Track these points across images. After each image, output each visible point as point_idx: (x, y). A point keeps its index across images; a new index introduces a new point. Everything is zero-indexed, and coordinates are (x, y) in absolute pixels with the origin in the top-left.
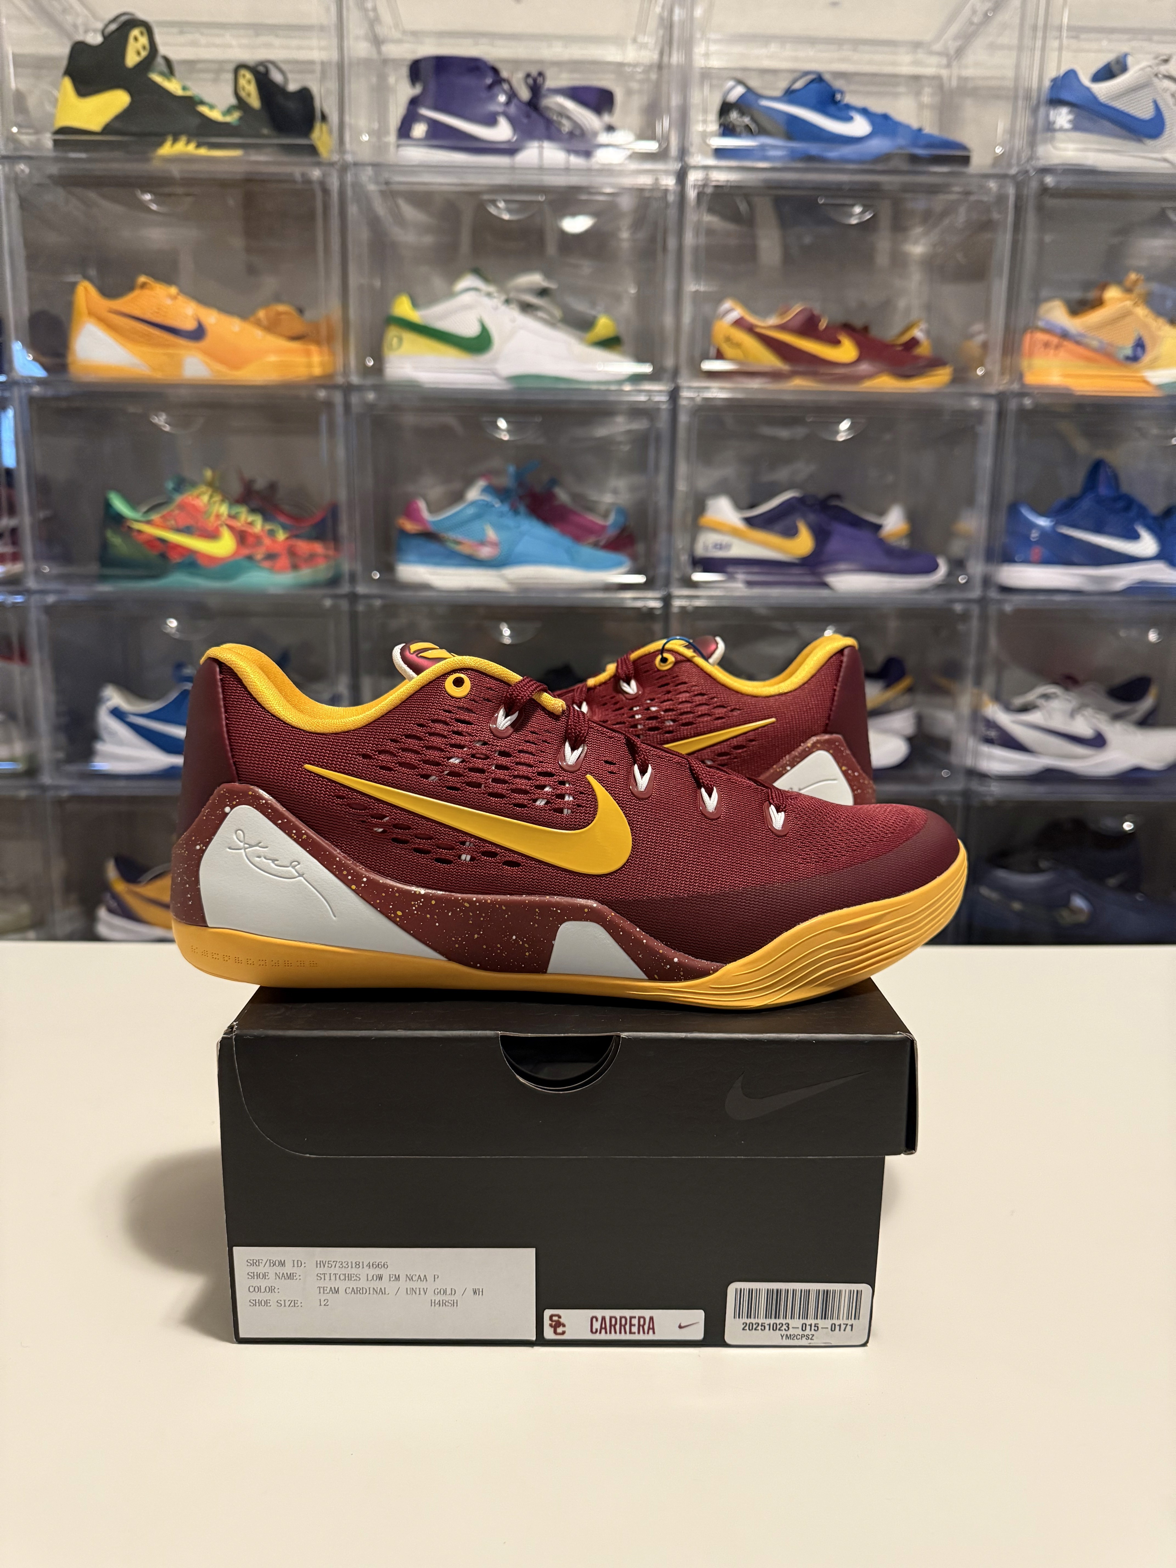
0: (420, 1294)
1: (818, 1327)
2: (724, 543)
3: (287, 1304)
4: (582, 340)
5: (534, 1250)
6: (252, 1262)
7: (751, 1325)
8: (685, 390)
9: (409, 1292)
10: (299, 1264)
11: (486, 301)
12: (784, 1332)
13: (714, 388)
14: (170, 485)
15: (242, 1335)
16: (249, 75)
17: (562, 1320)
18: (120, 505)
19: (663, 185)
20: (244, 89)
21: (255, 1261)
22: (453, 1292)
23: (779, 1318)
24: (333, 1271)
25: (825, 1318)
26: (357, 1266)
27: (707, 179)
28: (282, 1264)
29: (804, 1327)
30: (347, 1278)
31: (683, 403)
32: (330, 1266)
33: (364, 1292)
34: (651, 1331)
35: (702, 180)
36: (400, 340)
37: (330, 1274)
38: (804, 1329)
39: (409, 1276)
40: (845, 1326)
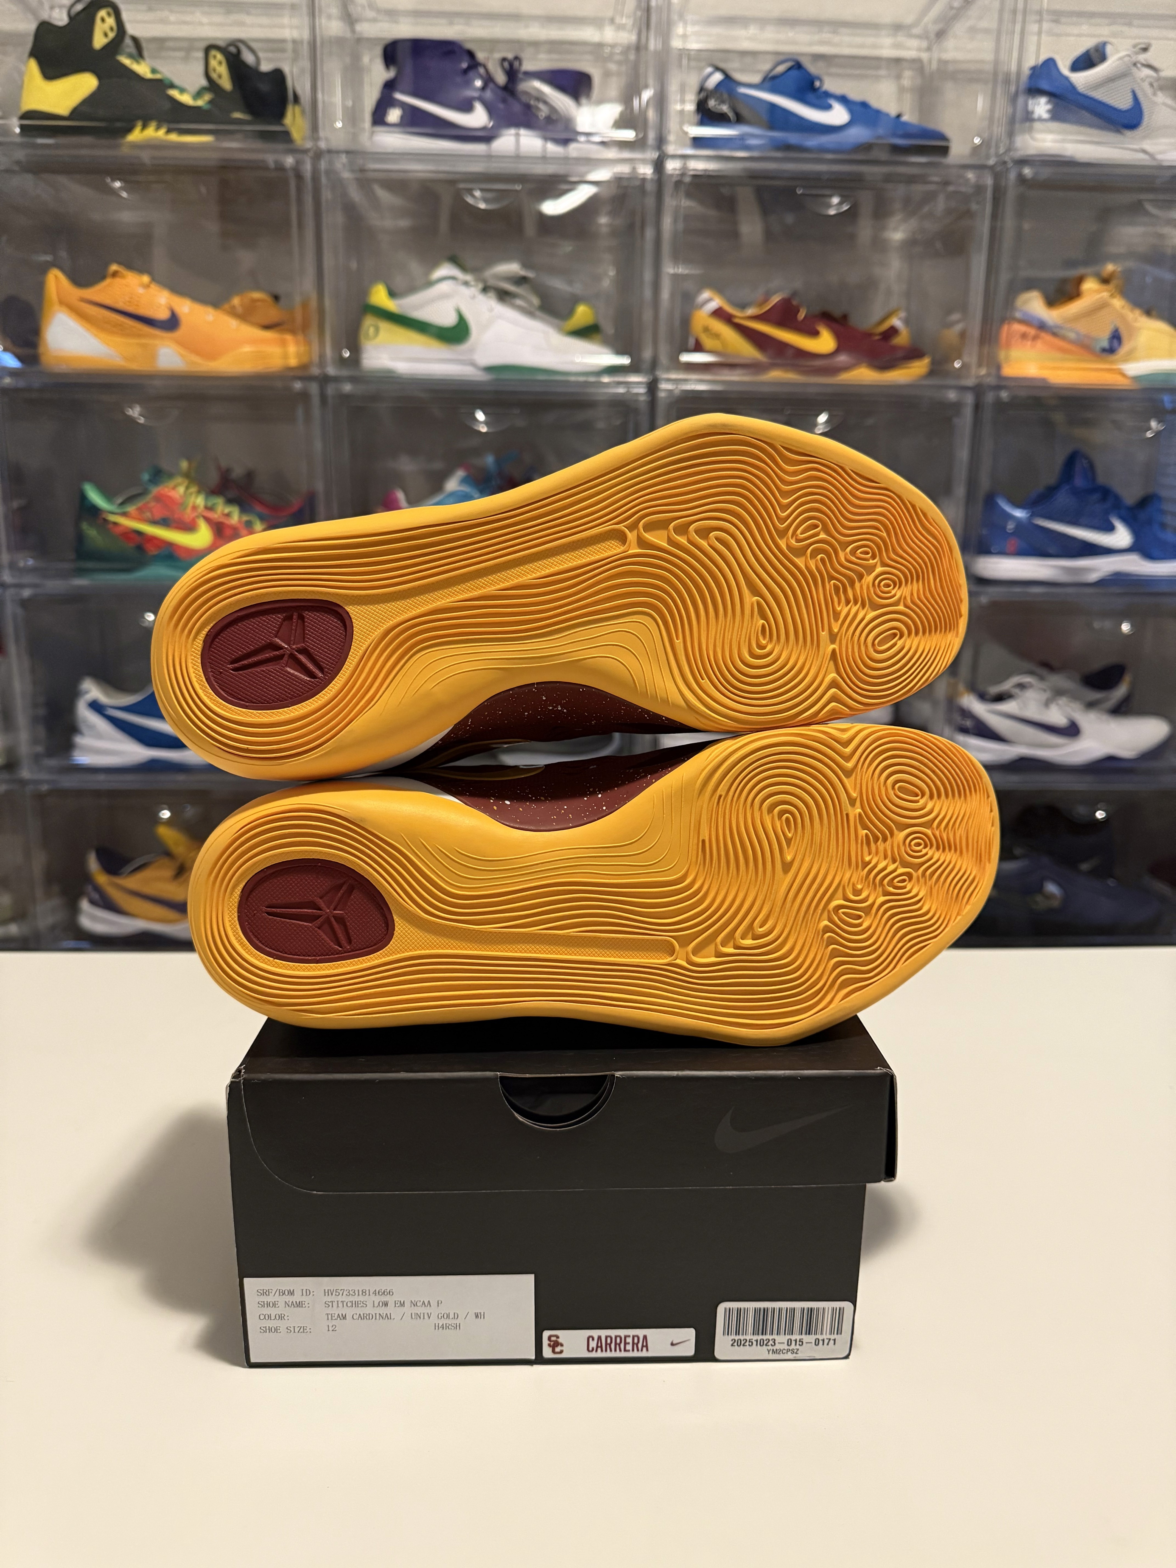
0: (424, 1318)
1: (802, 1342)
3: (296, 1330)
4: (560, 330)
5: (532, 1276)
6: (262, 1292)
7: (739, 1341)
8: (663, 382)
9: (413, 1317)
10: (308, 1292)
11: (463, 290)
12: (770, 1347)
13: (692, 380)
14: (146, 477)
15: (253, 1360)
16: (219, 56)
17: (560, 1340)
18: (95, 497)
19: (641, 174)
20: (214, 70)
21: (265, 1291)
22: (456, 1316)
23: (765, 1334)
24: (340, 1298)
25: (809, 1334)
26: (364, 1294)
27: (684, 168)
28: (291, 1293)
29: (789, 1342)
30: (354, 1305)
31: (662, 395)
32: (337, 1294)
33: (371, 1318)
34: (645, 1349)
35: (680, 170)
36: (377, 330)
37: (338, 1301)
38: (789, 1344)
39: (414, 1302)
40: (828, 1340)
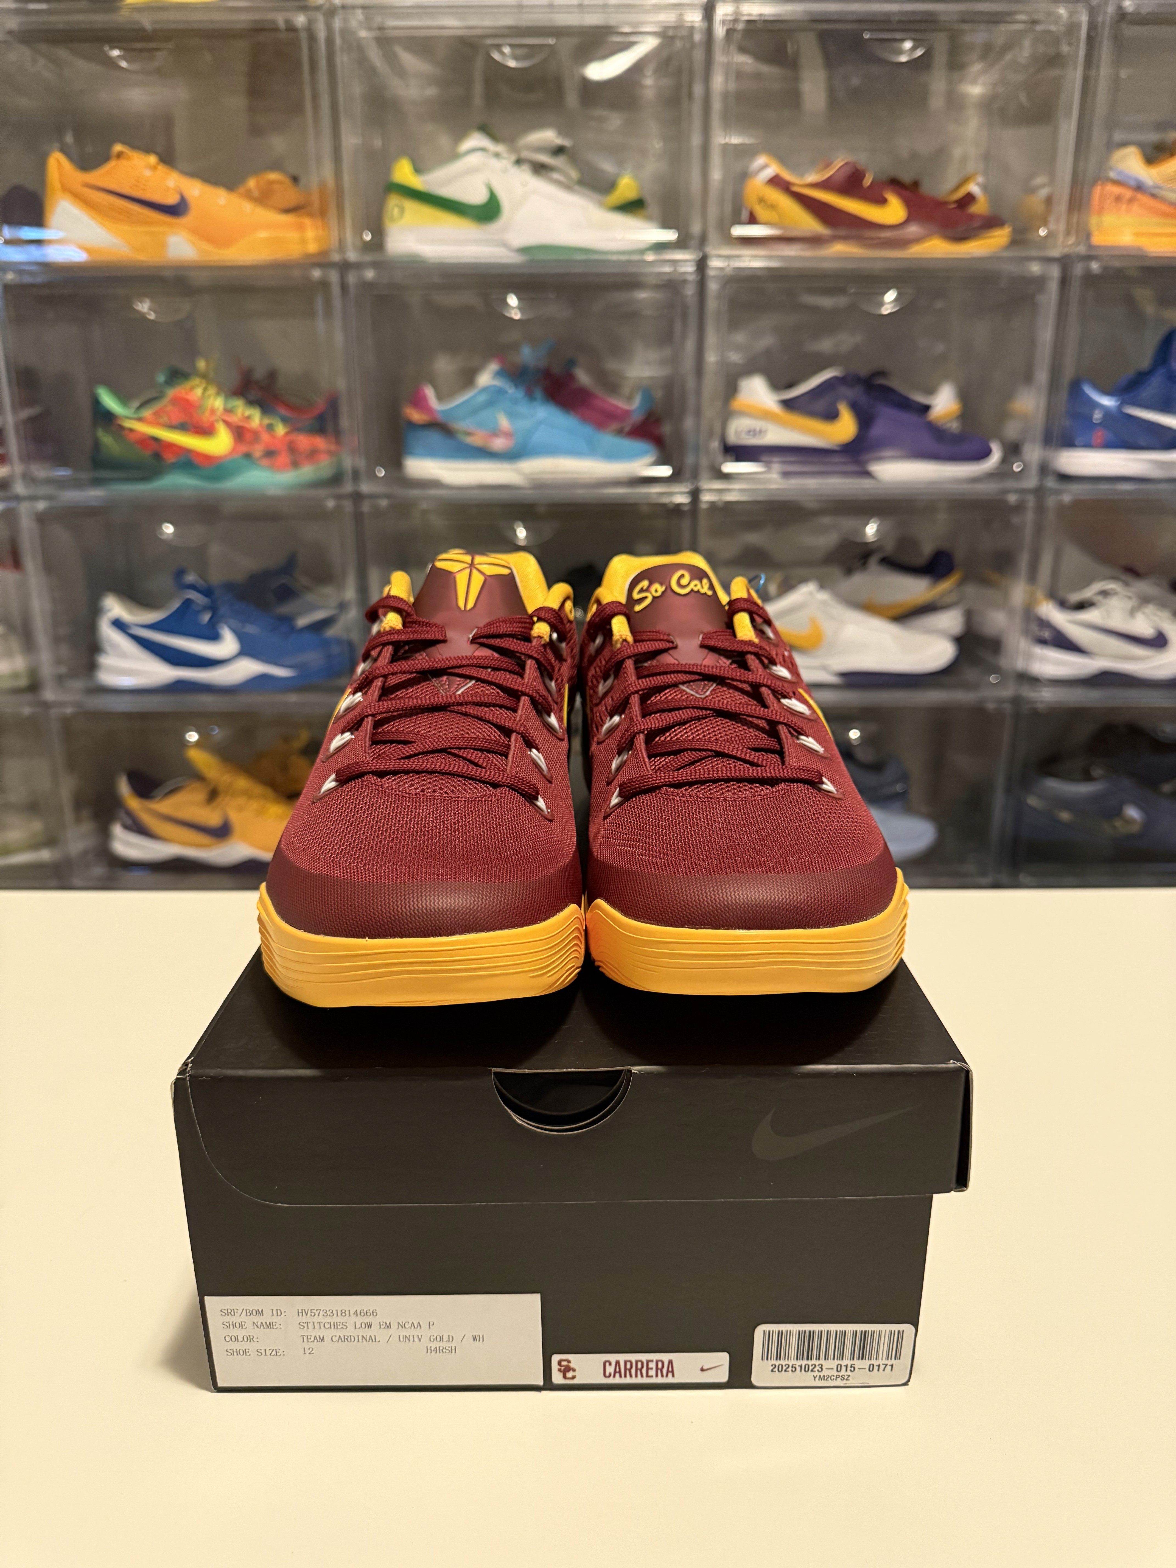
0: (414, 1341)
1: (854, 1368)
2: (758, 429)
3: (268, 1353)
4: (601, 204)
5: (539, 1296)
6: (226, 1312)
7: (780, 1366)
8: (714, 258)
9: (402, 1340)
10: (279, 1313)
11: (494, 162)
12: (816, 1374)
13: (746, 256)
14: (161, 378)
15: (220, 1384)
17: (572, 1365)
18: (109, 401)
19: (688, 22)
21: (229, 1311)
22: (451, 1339)
23: (811, 1359)
24: (316, 1319)
25: (862, 1359)
26: (343, 1314)
27: (737, 13)
28: (260, 1313)
29: (839, 1368)
30: (332, 1327)
31: (712, 272)
32: (313, 1314)
33: (353, 1340)
34: (670, 1375)
35: (732, 15)
36: (402, 210)
37: (314, 1323)
38: (839, 1370)
39: (401, 1323)
40: (884, 1366)
